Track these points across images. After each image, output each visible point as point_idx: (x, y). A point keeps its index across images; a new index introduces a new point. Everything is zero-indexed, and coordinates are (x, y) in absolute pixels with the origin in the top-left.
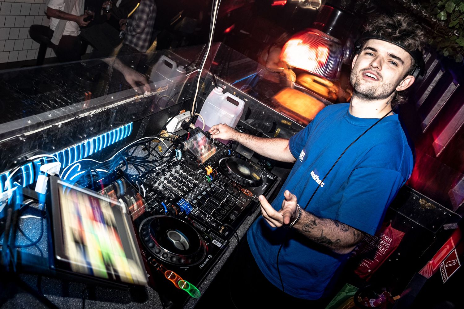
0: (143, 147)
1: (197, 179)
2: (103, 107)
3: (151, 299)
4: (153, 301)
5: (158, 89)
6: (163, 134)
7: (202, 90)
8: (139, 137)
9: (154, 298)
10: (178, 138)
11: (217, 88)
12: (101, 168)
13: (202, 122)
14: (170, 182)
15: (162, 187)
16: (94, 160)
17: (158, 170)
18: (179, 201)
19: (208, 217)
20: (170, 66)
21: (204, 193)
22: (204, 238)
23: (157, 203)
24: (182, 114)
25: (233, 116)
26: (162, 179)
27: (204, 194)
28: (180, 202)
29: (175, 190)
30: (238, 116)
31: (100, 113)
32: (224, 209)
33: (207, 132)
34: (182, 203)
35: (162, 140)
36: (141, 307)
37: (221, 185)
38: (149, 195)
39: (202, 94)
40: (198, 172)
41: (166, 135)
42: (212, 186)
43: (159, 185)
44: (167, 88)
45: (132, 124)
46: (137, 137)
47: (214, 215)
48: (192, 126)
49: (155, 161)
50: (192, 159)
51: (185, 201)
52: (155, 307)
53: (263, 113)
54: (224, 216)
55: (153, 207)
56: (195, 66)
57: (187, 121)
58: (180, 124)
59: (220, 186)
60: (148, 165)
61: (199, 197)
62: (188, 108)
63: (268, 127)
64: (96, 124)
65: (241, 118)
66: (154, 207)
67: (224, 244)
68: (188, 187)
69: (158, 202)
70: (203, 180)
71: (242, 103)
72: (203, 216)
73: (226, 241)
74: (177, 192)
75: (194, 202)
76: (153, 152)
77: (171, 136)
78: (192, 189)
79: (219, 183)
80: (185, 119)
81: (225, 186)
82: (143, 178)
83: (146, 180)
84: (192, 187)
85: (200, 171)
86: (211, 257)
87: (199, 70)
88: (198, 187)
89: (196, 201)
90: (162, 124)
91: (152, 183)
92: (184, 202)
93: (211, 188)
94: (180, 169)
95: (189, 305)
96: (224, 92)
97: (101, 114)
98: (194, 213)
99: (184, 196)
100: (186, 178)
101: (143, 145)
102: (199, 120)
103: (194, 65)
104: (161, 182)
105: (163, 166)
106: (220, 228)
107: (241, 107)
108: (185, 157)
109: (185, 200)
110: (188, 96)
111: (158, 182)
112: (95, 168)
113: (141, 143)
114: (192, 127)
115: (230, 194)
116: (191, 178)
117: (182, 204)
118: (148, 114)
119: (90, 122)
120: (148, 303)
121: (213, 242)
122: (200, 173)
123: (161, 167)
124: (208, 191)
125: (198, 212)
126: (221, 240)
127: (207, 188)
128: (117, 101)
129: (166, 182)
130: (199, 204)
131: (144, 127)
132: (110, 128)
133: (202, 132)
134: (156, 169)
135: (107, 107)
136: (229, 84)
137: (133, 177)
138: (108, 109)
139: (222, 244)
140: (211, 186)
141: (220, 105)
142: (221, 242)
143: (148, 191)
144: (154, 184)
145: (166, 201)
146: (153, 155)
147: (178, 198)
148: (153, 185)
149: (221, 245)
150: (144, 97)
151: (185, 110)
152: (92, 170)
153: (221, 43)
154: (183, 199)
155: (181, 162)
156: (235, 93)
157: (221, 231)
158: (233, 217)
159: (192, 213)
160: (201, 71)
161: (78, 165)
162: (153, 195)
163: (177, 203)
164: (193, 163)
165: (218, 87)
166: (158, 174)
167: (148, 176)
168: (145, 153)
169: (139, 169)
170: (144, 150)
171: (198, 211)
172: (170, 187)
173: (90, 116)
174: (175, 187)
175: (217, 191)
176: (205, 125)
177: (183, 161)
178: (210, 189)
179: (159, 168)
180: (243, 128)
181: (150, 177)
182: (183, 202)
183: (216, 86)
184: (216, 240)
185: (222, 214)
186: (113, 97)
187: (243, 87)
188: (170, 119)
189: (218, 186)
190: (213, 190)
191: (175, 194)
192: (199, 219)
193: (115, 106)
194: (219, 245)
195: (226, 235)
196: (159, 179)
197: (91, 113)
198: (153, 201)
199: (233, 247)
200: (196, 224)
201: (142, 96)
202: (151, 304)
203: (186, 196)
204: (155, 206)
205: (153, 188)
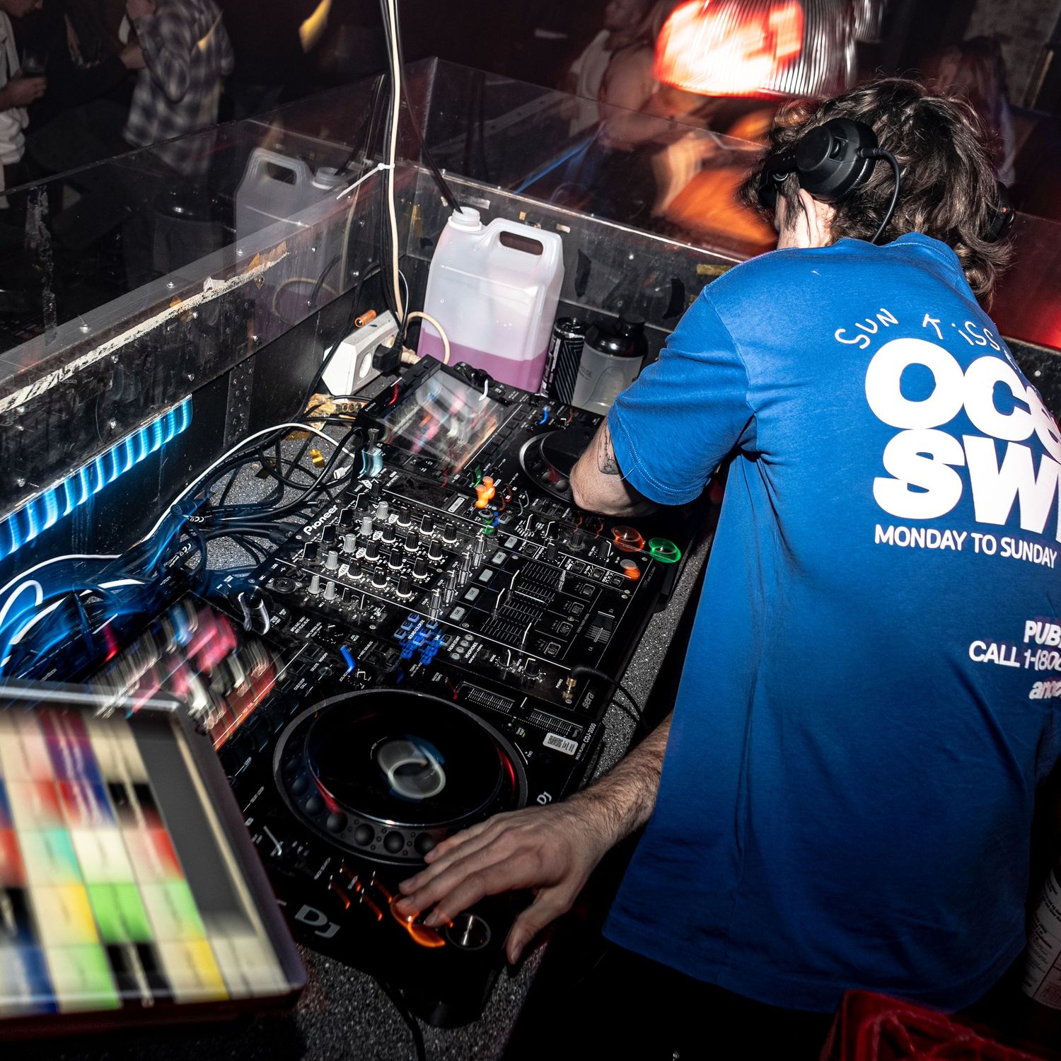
0: (257, 466)
1: (450, 534)
2: (58, 369)
3: (368, 1005)
4: (376, 1009)
5: (253, 263)
6: (316, 407)
7: (415, 231)
8: (236, 437)
9: (376, 997)
10: (366, 407)
11: (461, 212)
12: (118, 574)
13: (436, 335)
14: (358, 566)
15: (335, 592)
16: (87, 554)
17: (312, 537)
18: (403, 627)
19: (515, 656)
20: (285, 175)
21: (486, 576)
22: (512, 737)
23: (326, 654)
24: (366, 328)
25: (532, 291)
26: (331, 564)
27: (486, 580)
28: (408, 629)
29: (382, 591)
30: (550, 289)
31: (50, 392)
32: (566, 613)
33: (458, 365)
34: (413, 629)
35: (317, 428)
36: (333, 1047)
37: (539, 531)
38: (292, 630)
39: (419, 246)
40: (453, 508)
41: (329, 408)
42: (509, 544)
43: (324, 587)
44: (284, 252)
45: (189, 402)
46: (227, 438)
47: (532, 646)
48: (409, 356)
49: (302, 504)
50: (424, 470)
51: (423, 621)
52: (385, 1031)
53: (631, 257)
54: (569, 639)
55: (313, 669)
56: (368, 158)
57: (389, 344)
58: (369, 360)
59: (538, 539)
60: (281, 526)
61: (472, 595)
62: (382, 303)
63: (659, 300)
64: (47, 433)
65: (564, 293)
66: (316, 670)
67: (587, 739)
68: (425, 567)
69: (329, 648)
70: (474, 531)
71: (552, 243)
72: (494, 656)
73: (593, 726)
74: (391, 596)
75: (455, 616)
76: (296, 477)
77: (345, 408)
78: (439, 571)
79: (533, 527)
80: (380, 338)
81: (553, 531)
82: (262, 578)
83: (275, 583)
84: (439, 566)
85: (460, 501)
86: (548, 798)
87: (381, 166)
88: (462, 560)
89: (462, 611)
90: (305, 373)
91: (298, 585)
92: (420, 625)
93: (507, 551)
94: (390, 512)
95: (506, 989)
96: (486, 218)
97: (55, 396)
98: (462, 655)
99: (414, 604)
100: (413, 540)
101: (256, 460)
102: (427, 331)
103: (363, 154)
104: (328, 576)
105: (326, 516)
106: (564, 687)
107: (553, 257)
108: (401, 467)
109: (422, 618)
110: (369, 263)
111: (316, 579)
112: (94, 581)
113: (246, 456)
114: (409, 362)
115: (577, 554)
116: (431, 533)
117: (413, 633)
118: (240, 356)
119: (24, 431)
120: (356, 1023)
121: (546, 743)
122: (459, 511)
123: (321, 521)
124: (497, 565)
125: (477, 648)
126: (573, 729)
127: (493, 556)
128: (106, 336)
129: (344, 570)
130: (475, 619)
131: (241, 399)
132: (111, 435)
133: (445, 368)
134: (304, 535)
135: (71, 366)
136: (498, 191)
137: (225, 584)
138: (76, 371)
139: (580, 742)
140: (506, 545)
141: (484, 267)
142: (576, 733)
143: (287, 620)
144: (304, 587)
145: (355, 638)
146: (294, 487)
147: (397, 616)
148: (302, 594)
149: (576, 744)
150: (207, 300)
151: (373, 313)
152: (88, 591)
153: (436, 60)
154: (414, 616)
155: (391, 488)
156: (522, 215)
157: (567, 695)
158: (599, 634)
159: (456, 657)
160: (391, 167)
161: (32, 588)
162: (308, 628)
163: (396, 635)
164: (431, 481)
165: (462, 208)
166: (313, 550)
167: (281, 565)
168: (266, 488)
169: (253, 544)
170: (261, 475)
171: (475, 645)
172: (363, 585)
173: (16, 412)
174: (380, 580)
175: (530, 555)
176: (451, 344)
177: (396, 482)
178: (504, 555)
179: (315, 526)
180: (577, 324)
181: (289, 568)
182: (416, 624)
183: (455, 205)
184: (554, 732)
185: (561, 635)
186: (89, 326)
187: (558, 192)
188: (327, 352)
189: (529, 538)
190: (515, 557)
191: (384, 602)
192: (483, 673)
193: (103, 355)
194: (568, 746)
195: (587, 703)
196: (322, 567)
197: (13, 401)
198: (309, 651)
199: (624, 735)
200: (478, 695)
201: (196, 299)
202: (370, 1025)
203: (424, 603)
204: (318, 668)
205: (302, 604)
